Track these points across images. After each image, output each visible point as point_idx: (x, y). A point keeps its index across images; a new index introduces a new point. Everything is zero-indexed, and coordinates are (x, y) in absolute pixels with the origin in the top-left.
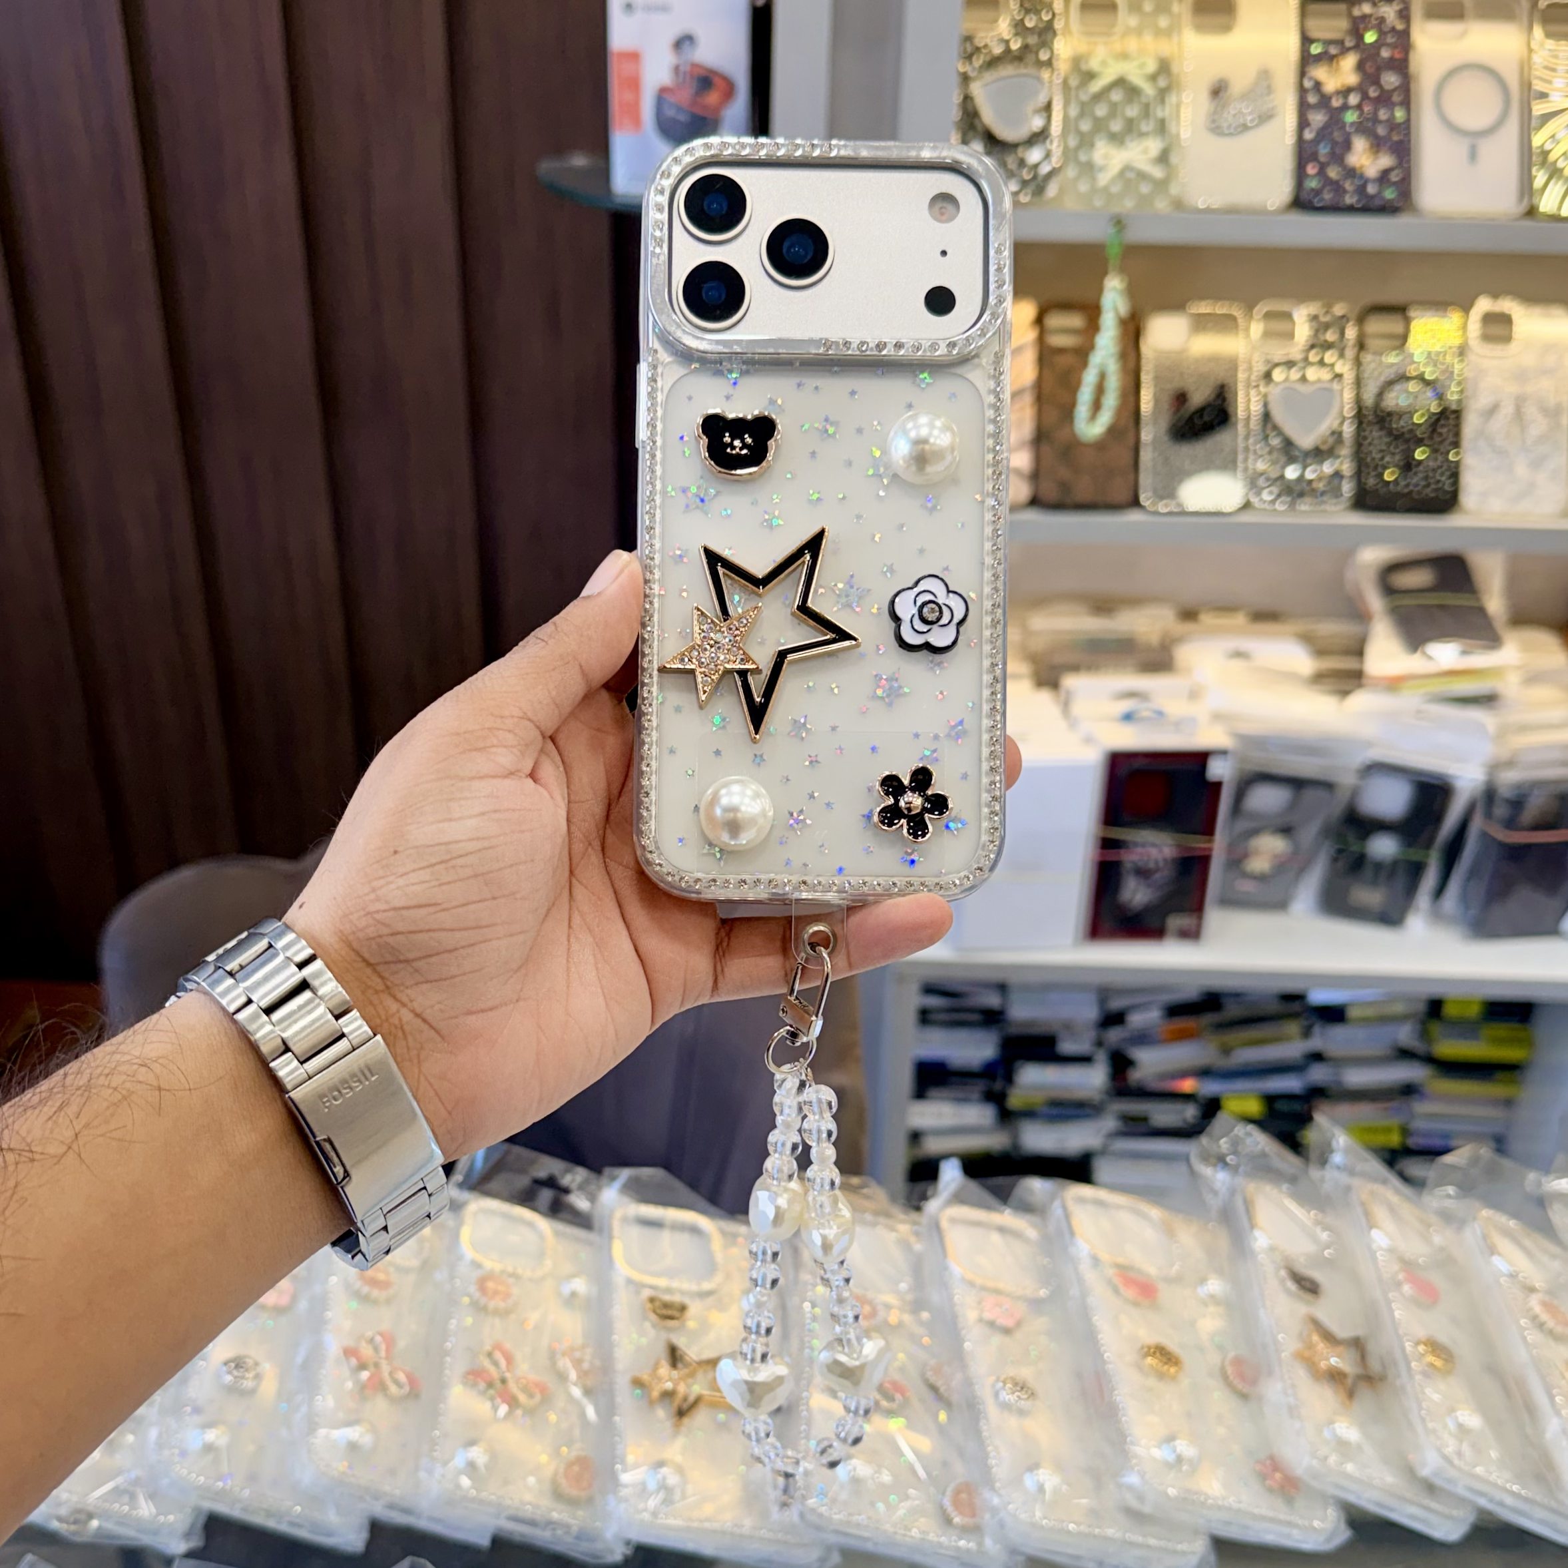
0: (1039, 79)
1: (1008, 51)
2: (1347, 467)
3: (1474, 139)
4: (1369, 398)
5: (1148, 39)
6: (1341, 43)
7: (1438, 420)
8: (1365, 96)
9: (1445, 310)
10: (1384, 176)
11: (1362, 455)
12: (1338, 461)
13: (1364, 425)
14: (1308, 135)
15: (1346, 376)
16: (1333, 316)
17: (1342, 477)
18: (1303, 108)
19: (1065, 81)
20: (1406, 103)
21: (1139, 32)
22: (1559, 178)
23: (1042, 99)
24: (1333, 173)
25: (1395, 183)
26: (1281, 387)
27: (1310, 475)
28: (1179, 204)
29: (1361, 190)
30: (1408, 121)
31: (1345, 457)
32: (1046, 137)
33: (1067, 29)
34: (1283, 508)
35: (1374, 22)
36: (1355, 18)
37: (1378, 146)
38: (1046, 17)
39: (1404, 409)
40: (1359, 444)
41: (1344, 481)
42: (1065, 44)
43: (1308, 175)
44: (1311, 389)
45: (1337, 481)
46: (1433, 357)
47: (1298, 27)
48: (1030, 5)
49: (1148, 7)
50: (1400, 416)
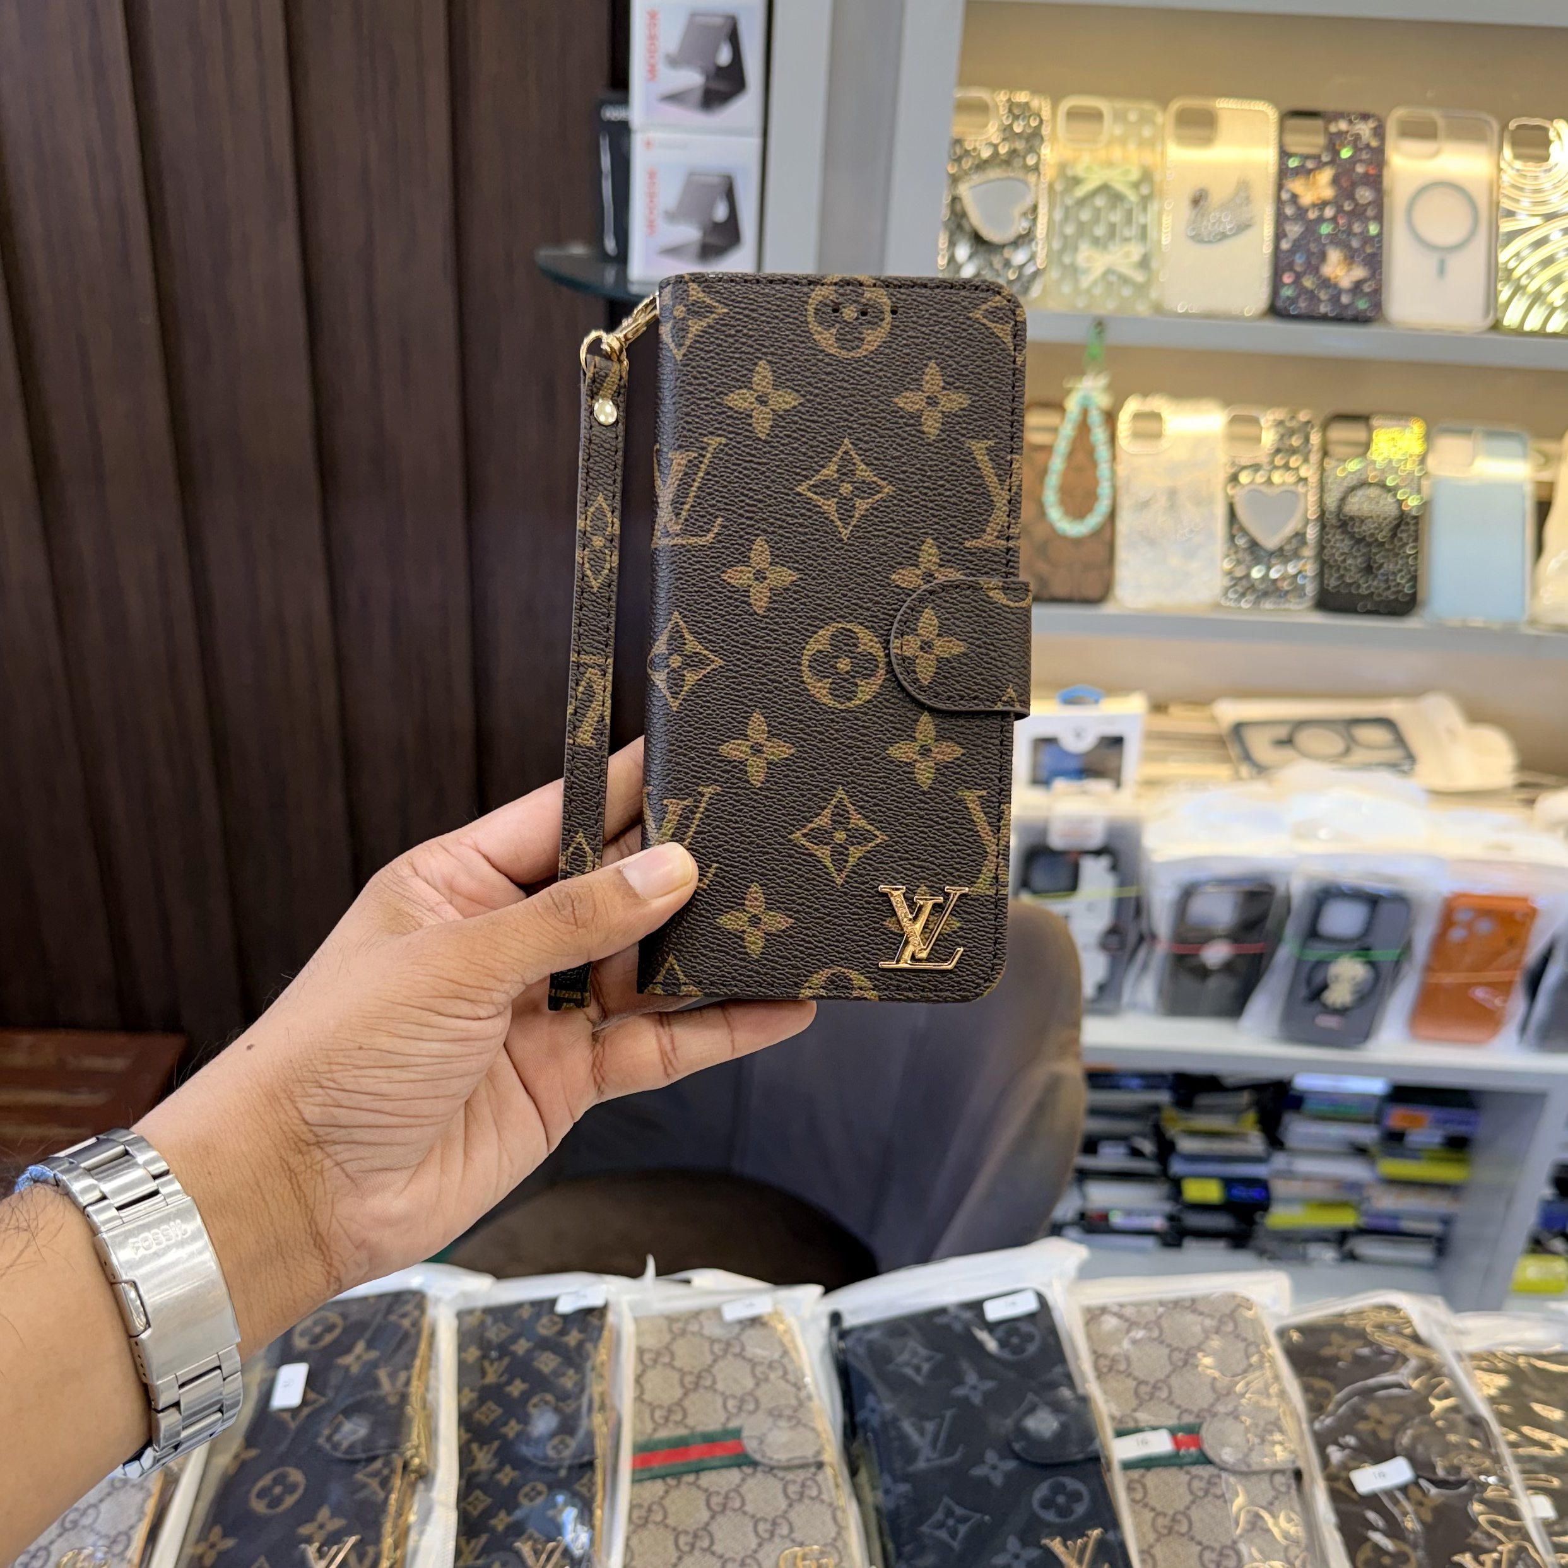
0: (1026, 183)
1: (996, 154)
2: (1310, 569)
3: (1442, 254)
4: (1331, 502)
5: (1132, 147)
6: (1317, 157)
7: (1398, 526)
8: (1340, 209)
9: (1407, 420)
10: (1358, 286)
11: (1325, 557)
12: (1303, 562)
13: (1327, 529)
14: (1285, 245)
15: (1310, 480)
16: (1299, 421)
17: (1305, 577)
18: (1280, 219)
19: (1051, 187)
20: (1379, 218)
21: (1123, 141)
22: (1524, 294)
23: (1028, 202)
24: (1308, 282)
25: (1368, 294)
26: (1247, 489)
27: (1274, 574)
28: (1158, 309)
29: (1335, 299)
30: (1380, 234)
31: (1308, 558)
32: (1032, 240)
33: (1054, 137)
34: (1248, 606)
35: (1349, 139)
36: (1331, 134)
37: (1352, 258)
38: (1034, 123)
39: (1366, 514)
40: (1321, 547)
41: (1306, 581)
42: (1052, 150)
43: (1285, 285)
44: (1278, 491)
45: (1300, 581)
46: (1394, 464)
47: (1277, 141)
48: (1017, 111)
49: (1133, 117)
50: (1362, 520)
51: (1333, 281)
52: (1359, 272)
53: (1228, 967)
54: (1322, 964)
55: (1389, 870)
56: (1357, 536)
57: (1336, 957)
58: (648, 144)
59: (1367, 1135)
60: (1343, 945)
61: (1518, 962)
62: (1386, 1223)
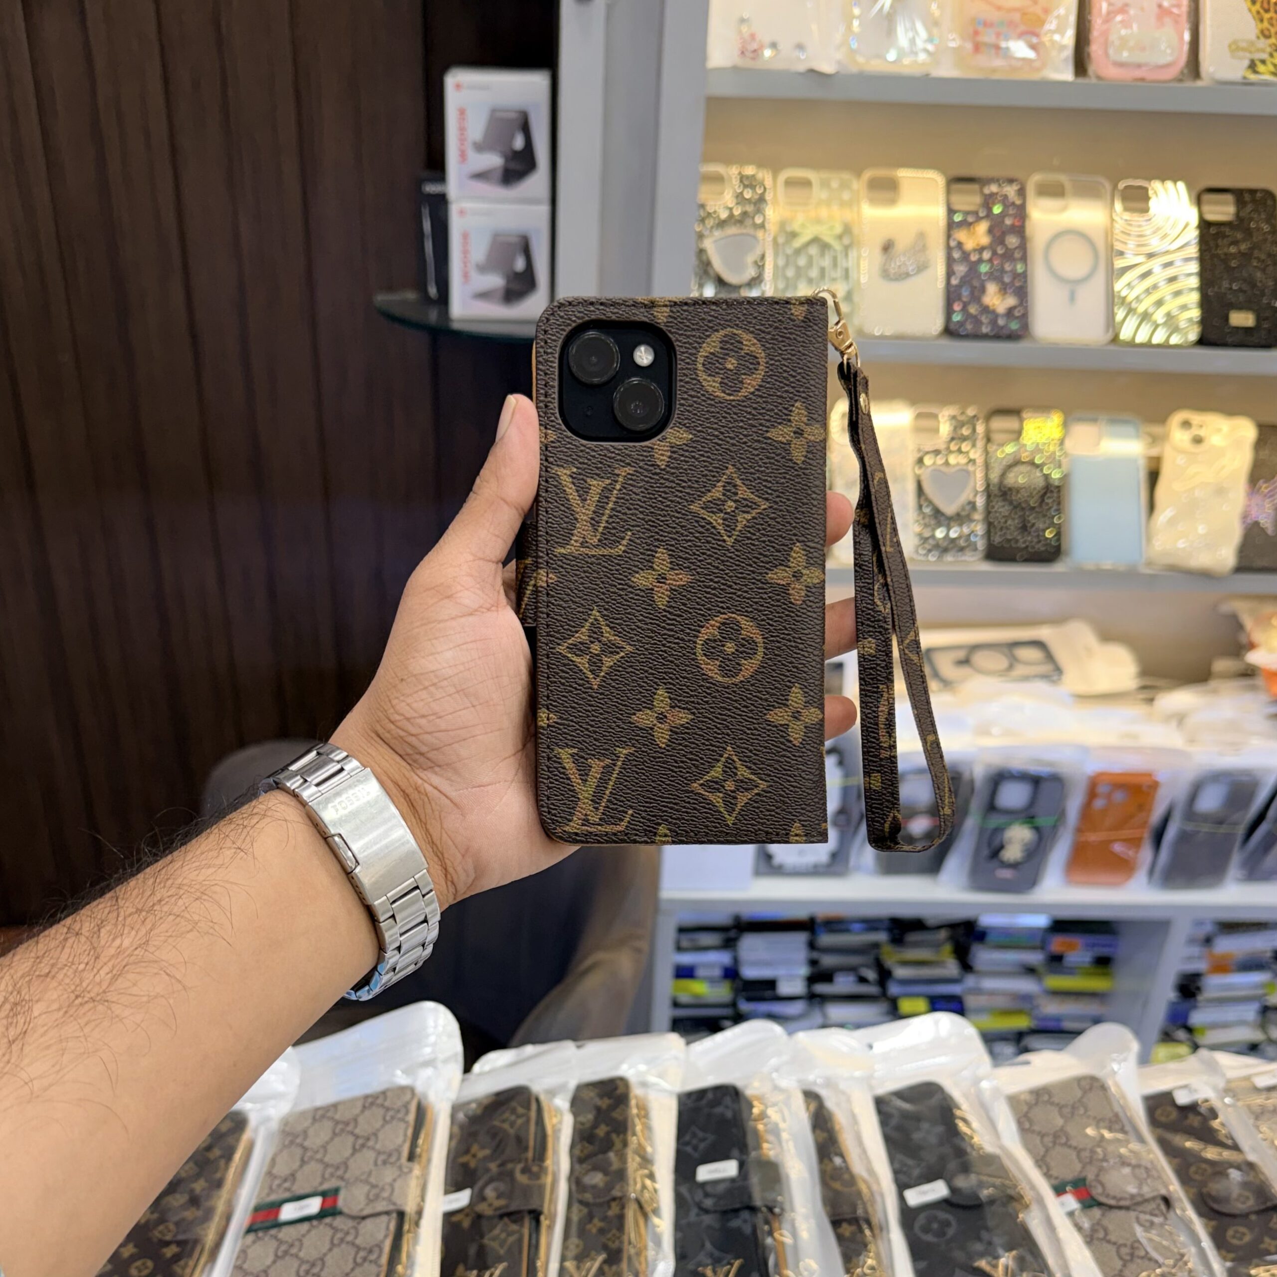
0: (755, 237)
1: (731, 216)
2: (980, 529)
3: (1073, 286)
4: (994, 476)
5: (835, 209)
6: (976, 213)
7: (1045, 493)
8: (994, 253)
9: (1049, 412)
10: (1010, 312)
11: (991, 520)
12: (974, 524)
13: (992, 498)
14: (954, 281)
15: (978, 461)
16: (967, 416)
17: (976, 536)
18: (950, 262)
19: (775, 240)
20: (1024, 259)
21: (828, 203)
22: (1135, 313)
23: (758, 252)
24: (973, 310)
25: (1017, 318)
26: (930, 469)
27: (953, 534)
28: (859, 332)
29: (994, 322)
30: (1025, 272)
31: (978, 521)
32: (761, 281)
33: (775, 201)
34: (934, 559)
35: (999, 198)
36: (986, 195)
37: (1005, 289)
38: (759, 191)
39: (1021, 485)
40: (988, 511)
41: (977, 539)
42: (774, 212)
43: (955, 312)
44: (954, 470)
45: (972, 539)
46: (1040, 447)
47: (945, 201)
48: (748, 182)
49: (835, 184)
50: (1018, 491)
51: (991, 308)
52: (1011, 301)
53: (929, 836)
54: (999, 830)
55: (1048, 756)
56: (1015, 503)
57: (1009, 825)
58: (464, 212)
59: (1035, 958)
60: (1014, 815)
61: (1146, 822)
62: (1051, 1025)
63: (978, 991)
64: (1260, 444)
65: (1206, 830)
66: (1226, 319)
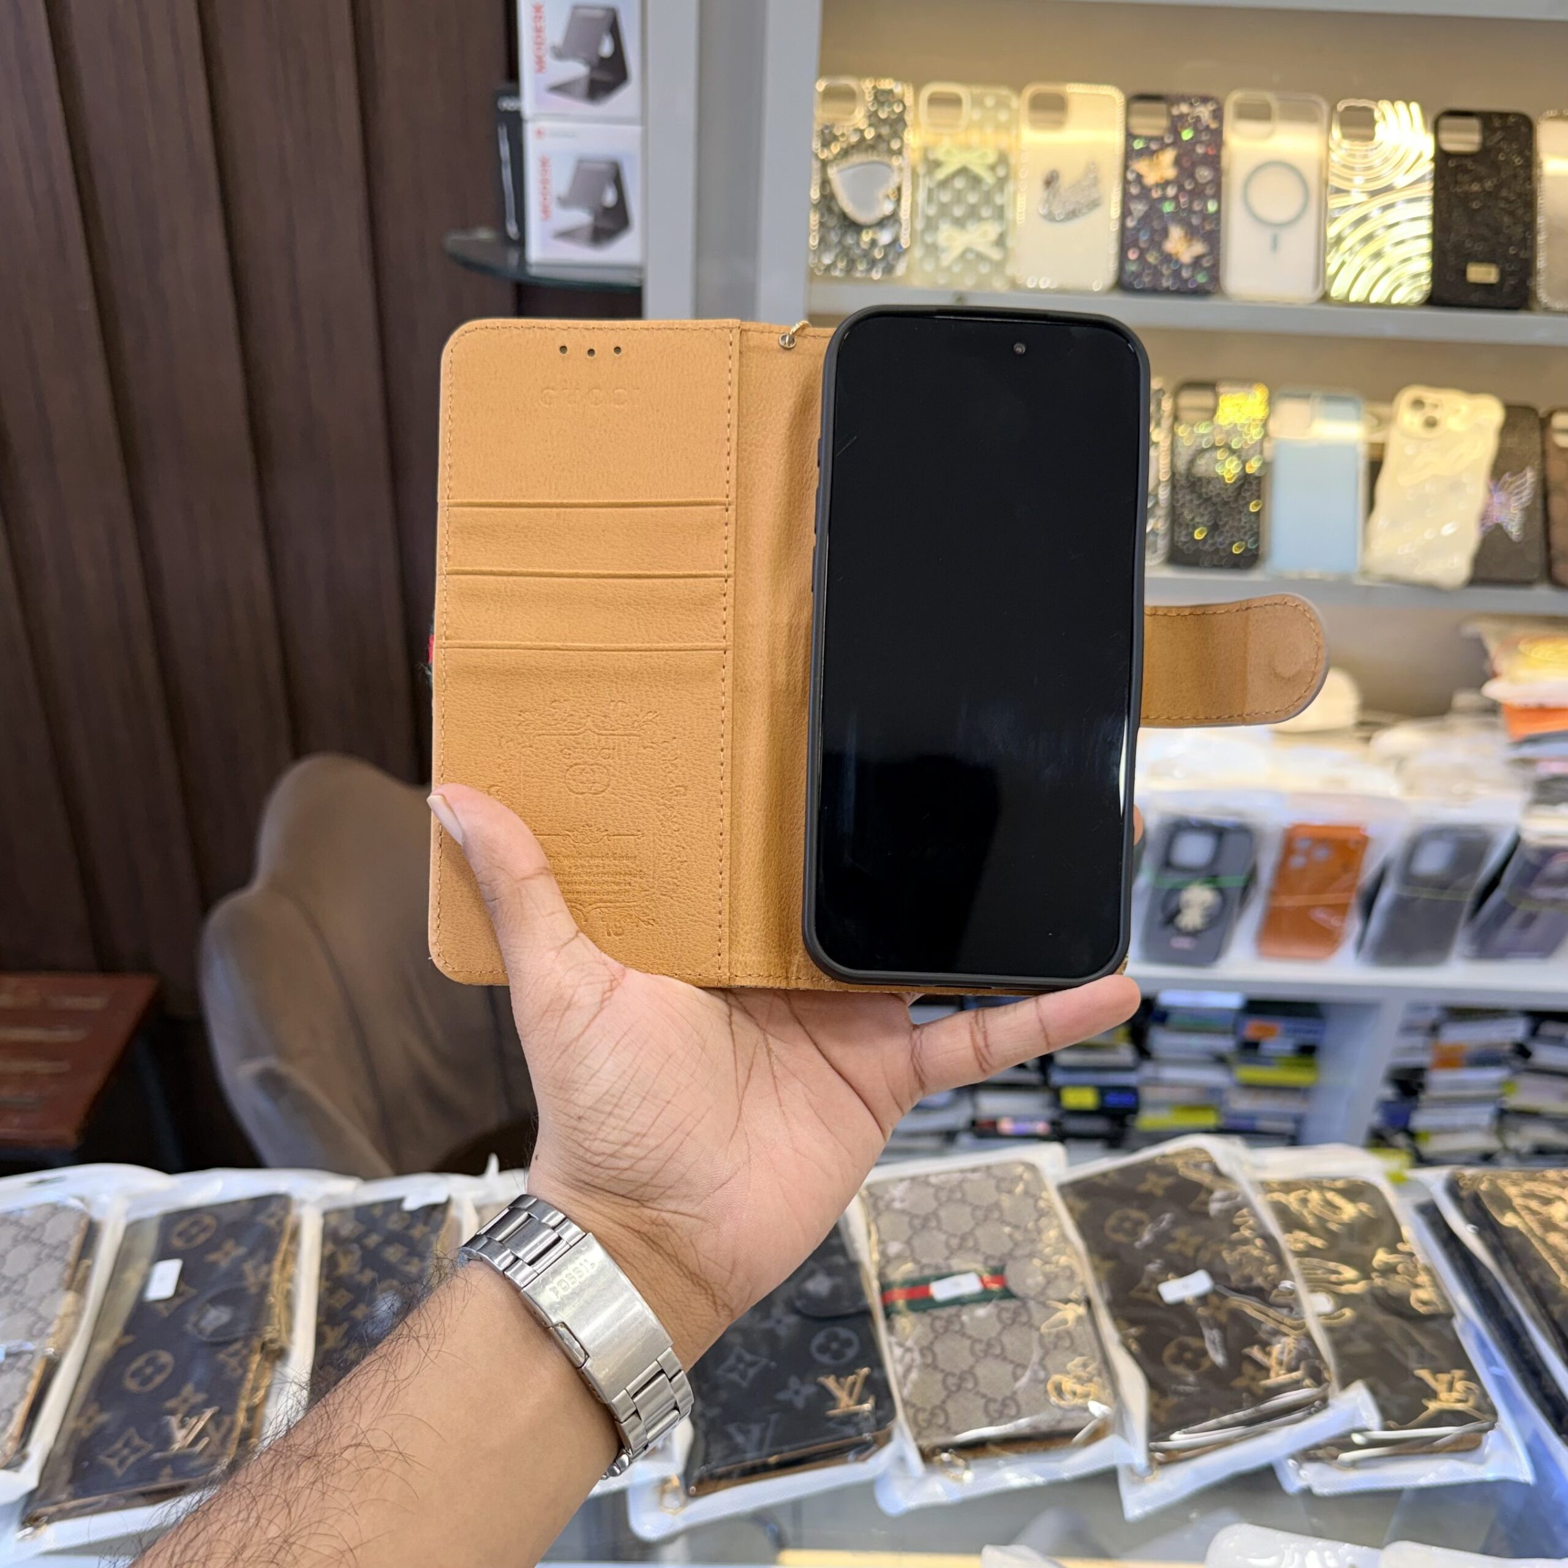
0: (889, 166)
1: (863, 139)
2: (1160, 525)
3: (1276, 230)
4: (1182, 463)
5: (989, 131)
6: (1161, 139)
7: (1242, 485)
8: (1181, 188)
9: (1251, 386)
10: (1197, 262)
11: (1175, 516)
12: (1155, 520)
13: (1177, 489)
14: (1130, 223)
15: (1161, 444)
18: (1126, 199)
19: (914, 169)
20: (1218, 196)
21: (980, 125)
22: (1349, 267)
23: (893, 185)
24: (1152, 258)
25: (1206, 269)
28: (1014, 284)
29: (1176, 274)
30: (1218, 212)
31: (1160, 517)
32: (896, 221)
33: (917, 124)
35: (1190, 121)
36: (1173, 117)
37: (1192, 234)
38: (898, 109)
39: (1212, 475)
40: (1171, 504)
41: (1158, 537)
42: (914, 135)
43: (1129, 260)
45: (1152, 538)
46: (1239, 429)
47: (1123, 124)
48: (882, 97)
49: (990, 102)
50: (1209, 481)
51: (1174, 257)
52: (1199, 248)
54: (1175, 892)
55: (1233, 804)
57: (1185, 885)
58: (539, 133)
59: (1225, 1044)
60: (1194, 874)
61: (1353, 885)
62: (1244, 1123)
63: (1156, 1082)
64: (1507, 429)
65: (1424, 896)
66: (1464, 273)
